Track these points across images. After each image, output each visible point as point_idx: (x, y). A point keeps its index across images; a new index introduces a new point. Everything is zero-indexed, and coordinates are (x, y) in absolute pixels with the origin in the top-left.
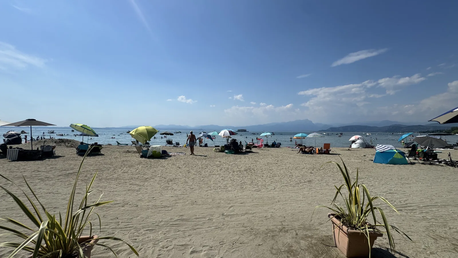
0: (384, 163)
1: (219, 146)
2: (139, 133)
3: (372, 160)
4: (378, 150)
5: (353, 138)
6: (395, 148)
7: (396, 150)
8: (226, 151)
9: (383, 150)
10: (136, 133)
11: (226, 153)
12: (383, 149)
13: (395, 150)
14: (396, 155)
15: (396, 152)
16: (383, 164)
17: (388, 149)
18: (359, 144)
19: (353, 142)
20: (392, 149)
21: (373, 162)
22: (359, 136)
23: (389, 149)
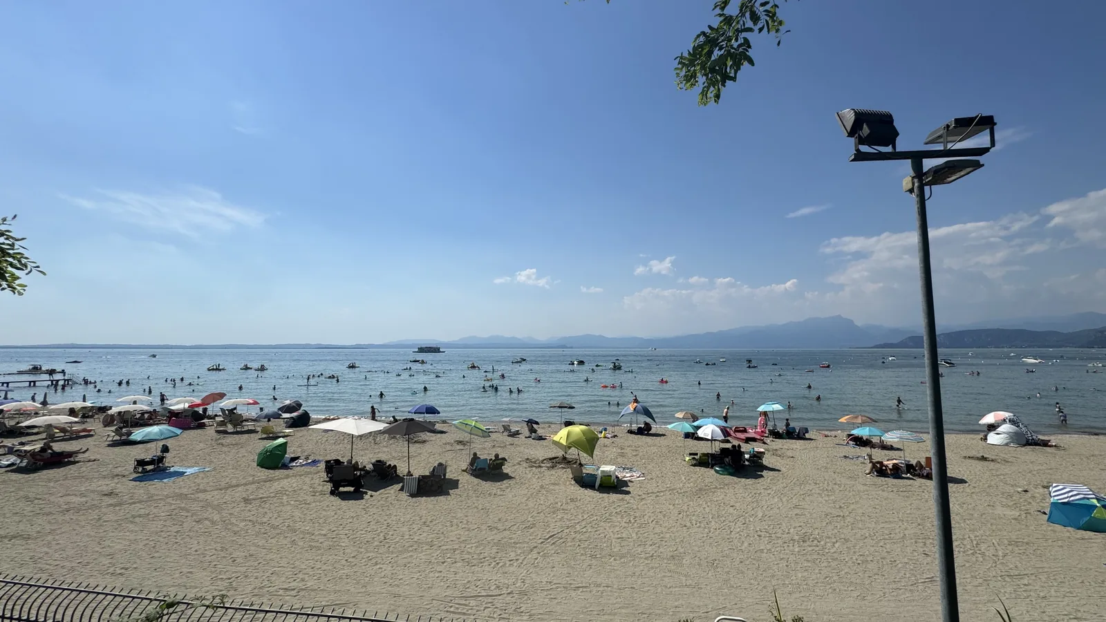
0: (1072, 527)
1: (697, 454)
2: (573, 442)
3: (1045, 513)
4: (1056, 498)
5: (989, 419)
6: (1094, 496)
7: (1097, 499)
8: (717, 468)
9: (1068, 497)
10: (569, 442)
11: (717, 472)
12: (1066, 496)
13: (1095, 501)
14: (1096, 513)
15: (1098, 505)
16: (1069, 528)
17: (1078, 497)
18: (1006, 436)
19: (992, 427)
20: (1088, 499)
21: (1047, 517)
22: (1006, 415)
23: (1082, 496)
